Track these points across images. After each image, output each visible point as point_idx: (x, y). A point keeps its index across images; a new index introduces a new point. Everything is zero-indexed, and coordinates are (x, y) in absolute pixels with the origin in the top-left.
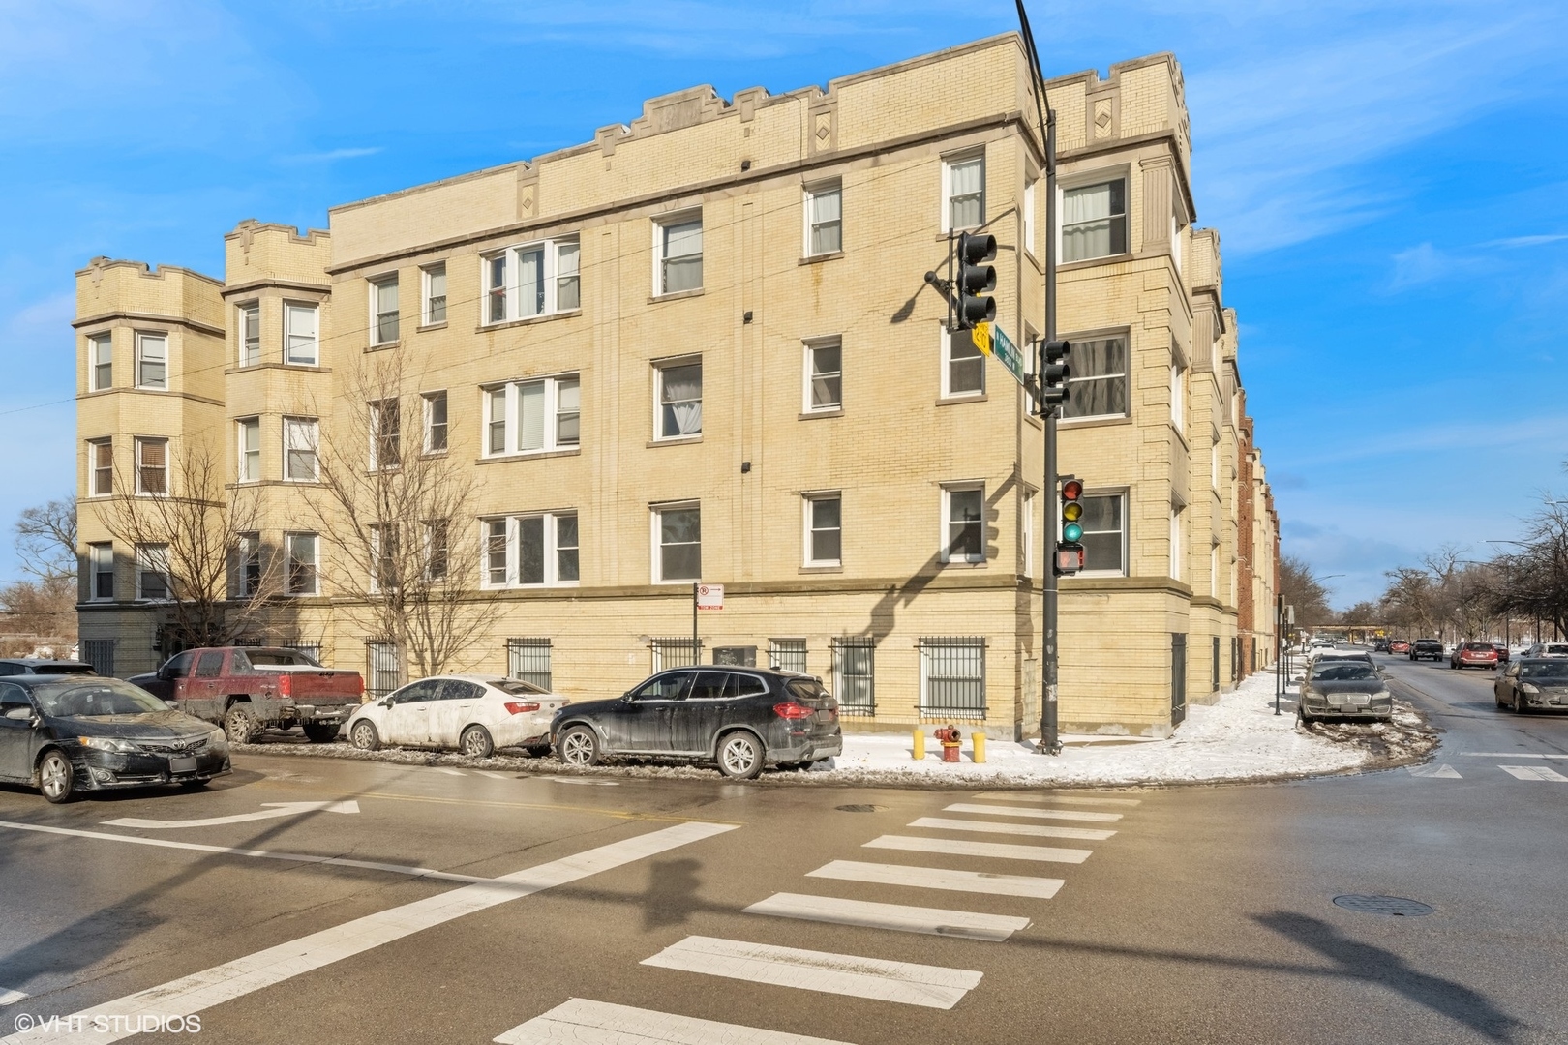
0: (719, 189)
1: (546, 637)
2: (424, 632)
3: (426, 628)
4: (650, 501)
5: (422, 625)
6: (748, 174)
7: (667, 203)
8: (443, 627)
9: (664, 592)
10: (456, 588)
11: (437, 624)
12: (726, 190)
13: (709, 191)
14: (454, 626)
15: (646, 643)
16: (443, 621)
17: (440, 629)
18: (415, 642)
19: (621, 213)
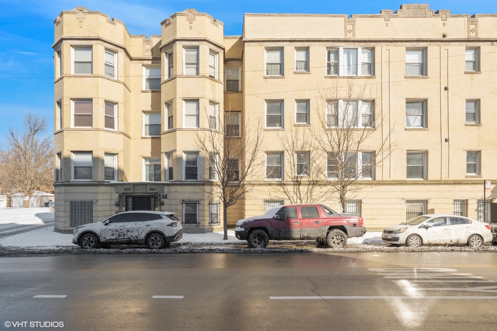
0: (434, 42)
1: (360, 199)
2: (297, 197)
3: (298, 195)
4: (408, 149)
5: (296, 194)
6: (445, 39)
7: (413, 43)
8: (307, 195)
9: (414, 183)
10: (315, 179)
11: (304, 194)
12: (437, 43)
13: (430, 42)
14: (313, 195)
15: (405, 201)
16: (307, 193)
17: (306, 195)
18: (292, 201)
19: (394, 43)
